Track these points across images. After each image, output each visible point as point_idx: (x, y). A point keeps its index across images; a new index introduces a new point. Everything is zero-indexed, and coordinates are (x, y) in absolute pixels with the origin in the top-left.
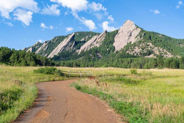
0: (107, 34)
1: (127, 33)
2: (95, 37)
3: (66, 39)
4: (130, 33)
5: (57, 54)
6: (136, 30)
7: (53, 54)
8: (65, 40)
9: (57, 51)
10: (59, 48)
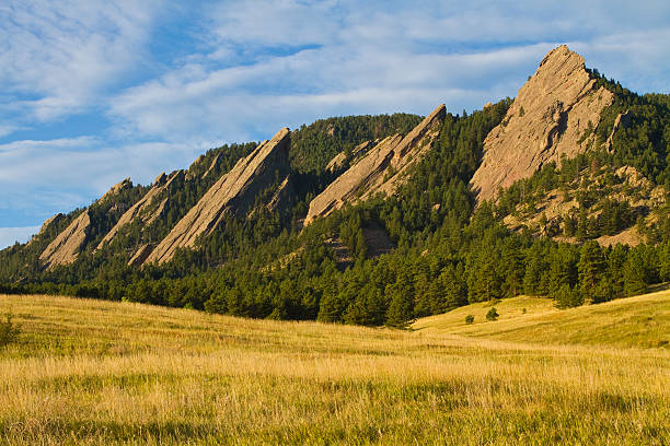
0: (448, 123)
1: (544, 117)
2: (385, 146)
3: (242, 162)
4: (556, 117)
5: (191, 243)
6: (588, 98)
7: (175, 245)
8: (237, 169)
9: (194, 228)
10: (205, 212)
